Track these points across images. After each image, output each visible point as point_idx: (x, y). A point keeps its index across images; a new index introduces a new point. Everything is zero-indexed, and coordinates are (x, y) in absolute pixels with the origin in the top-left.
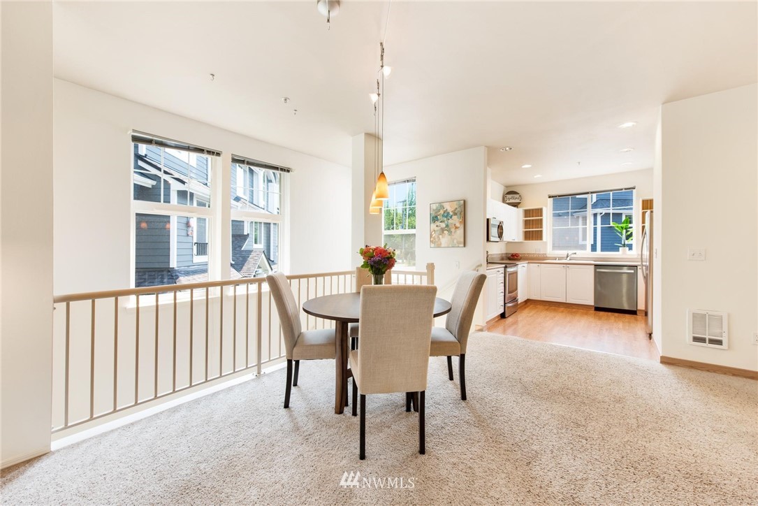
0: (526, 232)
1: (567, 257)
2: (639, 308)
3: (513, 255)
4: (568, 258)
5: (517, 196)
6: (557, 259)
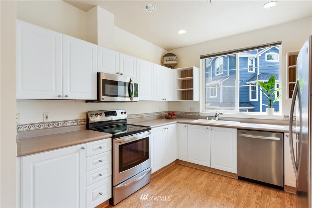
0: (183, 92)
1: (216, 117)
2: (286, 184)
3: (169, 114)
4: (217, 119)
5: (174, 58)
6: (207, 119)
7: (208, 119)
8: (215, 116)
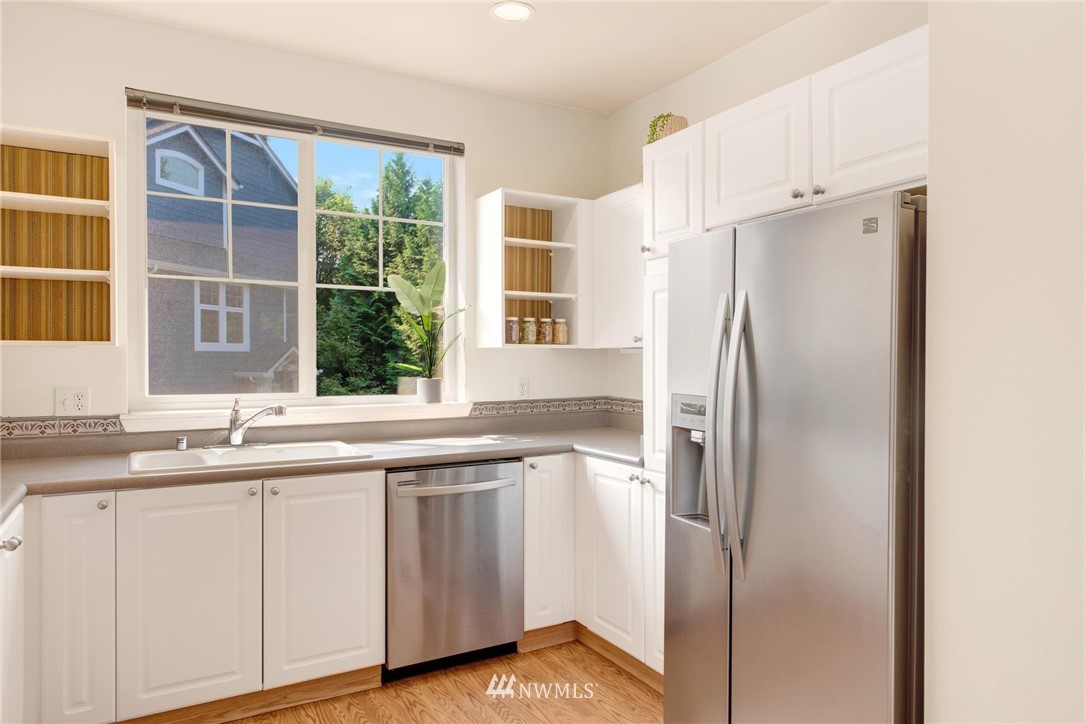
1: (234, 429)
4: (237, 439)
6: (184, 445)
7: (189, 446)
8: (228, 426)
